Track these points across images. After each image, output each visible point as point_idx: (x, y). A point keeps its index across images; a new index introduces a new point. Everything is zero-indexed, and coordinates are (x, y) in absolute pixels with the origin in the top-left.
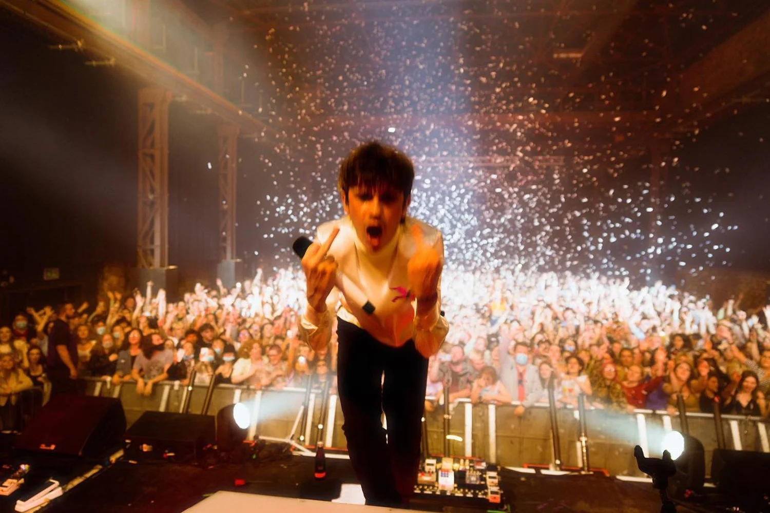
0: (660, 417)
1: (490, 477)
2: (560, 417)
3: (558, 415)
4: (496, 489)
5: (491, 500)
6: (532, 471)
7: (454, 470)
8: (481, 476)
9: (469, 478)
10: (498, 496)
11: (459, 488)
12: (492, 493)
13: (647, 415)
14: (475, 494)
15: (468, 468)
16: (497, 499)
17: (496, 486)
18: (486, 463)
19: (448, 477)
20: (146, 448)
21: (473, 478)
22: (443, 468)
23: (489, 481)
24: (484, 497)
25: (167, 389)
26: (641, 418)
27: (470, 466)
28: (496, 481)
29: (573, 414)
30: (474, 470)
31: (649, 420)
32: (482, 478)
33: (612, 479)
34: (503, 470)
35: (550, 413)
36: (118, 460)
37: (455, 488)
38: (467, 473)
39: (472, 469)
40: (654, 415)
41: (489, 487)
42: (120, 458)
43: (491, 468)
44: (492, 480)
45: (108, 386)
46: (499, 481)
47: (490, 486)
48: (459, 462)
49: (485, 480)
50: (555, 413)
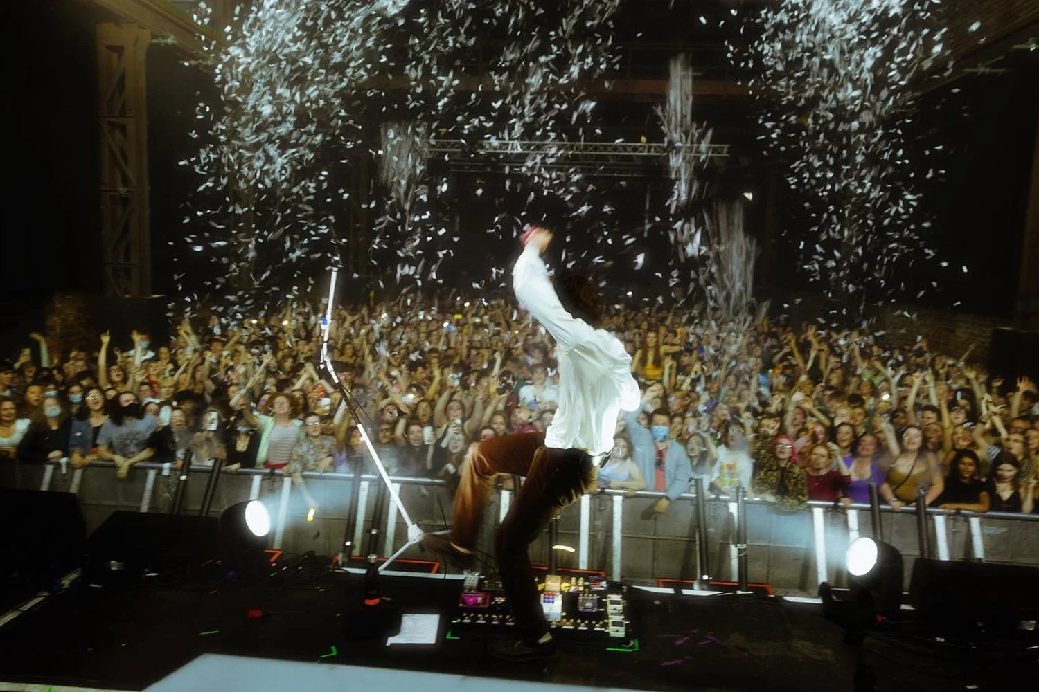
0: (843, 511)
1: (613, 602)
2: (709, 510)
3: (707, 508)
4: (619, 618)
5: (613, 634)
6: (670, 591)
7: (562, 592)
8: (599, 600)
9: (583, 604)
10: (622, 629)
11: (568, 618)
12: (615, 624)
13: (826, 508)
14: (591, 627)
15: (581, 589)
16: (620, 632)
17: (621, 614)
18: (607, 583)
19: (553, 602)
20: (115, 565)
21: (588, 604)
22: (548, 588)
23: (610, 607)
24: (603, 629)
25: (152, 474)
26: (818, 513)
27: (585, 587)
28: (620, 607)
29: (727, 508)
30: (590, 593)
31: (830, 514)
32: (601, 604)
33: (779, 600)
34: (631, 590)
35: (697, 506)
36: (73, 583)
37: (563, 617)
38: (581, 597)
39: (586, 590)
40: (835, 508)
41: (610, 616)
42: (76, 579)
43: (614, 588)
44: (615, 607)
45: (64, 470)
46: (624, 607)
47: (612, 614)
48: (569, 580)
49: (604, 605)
50: (704, 506)
